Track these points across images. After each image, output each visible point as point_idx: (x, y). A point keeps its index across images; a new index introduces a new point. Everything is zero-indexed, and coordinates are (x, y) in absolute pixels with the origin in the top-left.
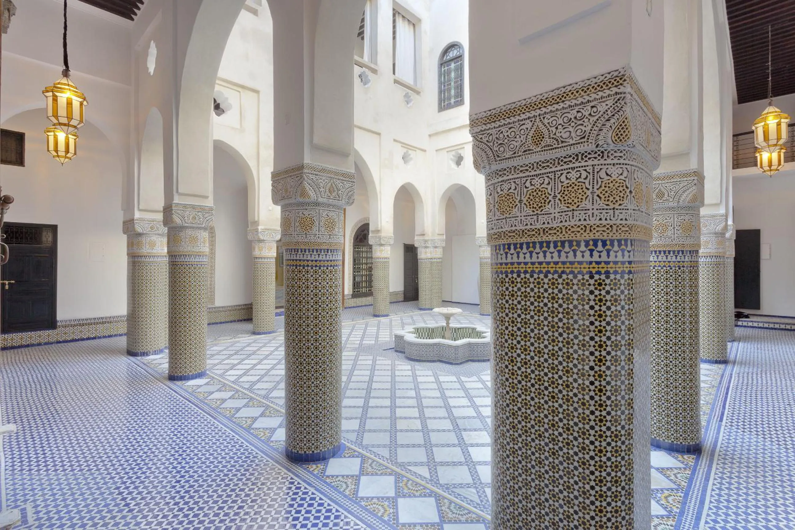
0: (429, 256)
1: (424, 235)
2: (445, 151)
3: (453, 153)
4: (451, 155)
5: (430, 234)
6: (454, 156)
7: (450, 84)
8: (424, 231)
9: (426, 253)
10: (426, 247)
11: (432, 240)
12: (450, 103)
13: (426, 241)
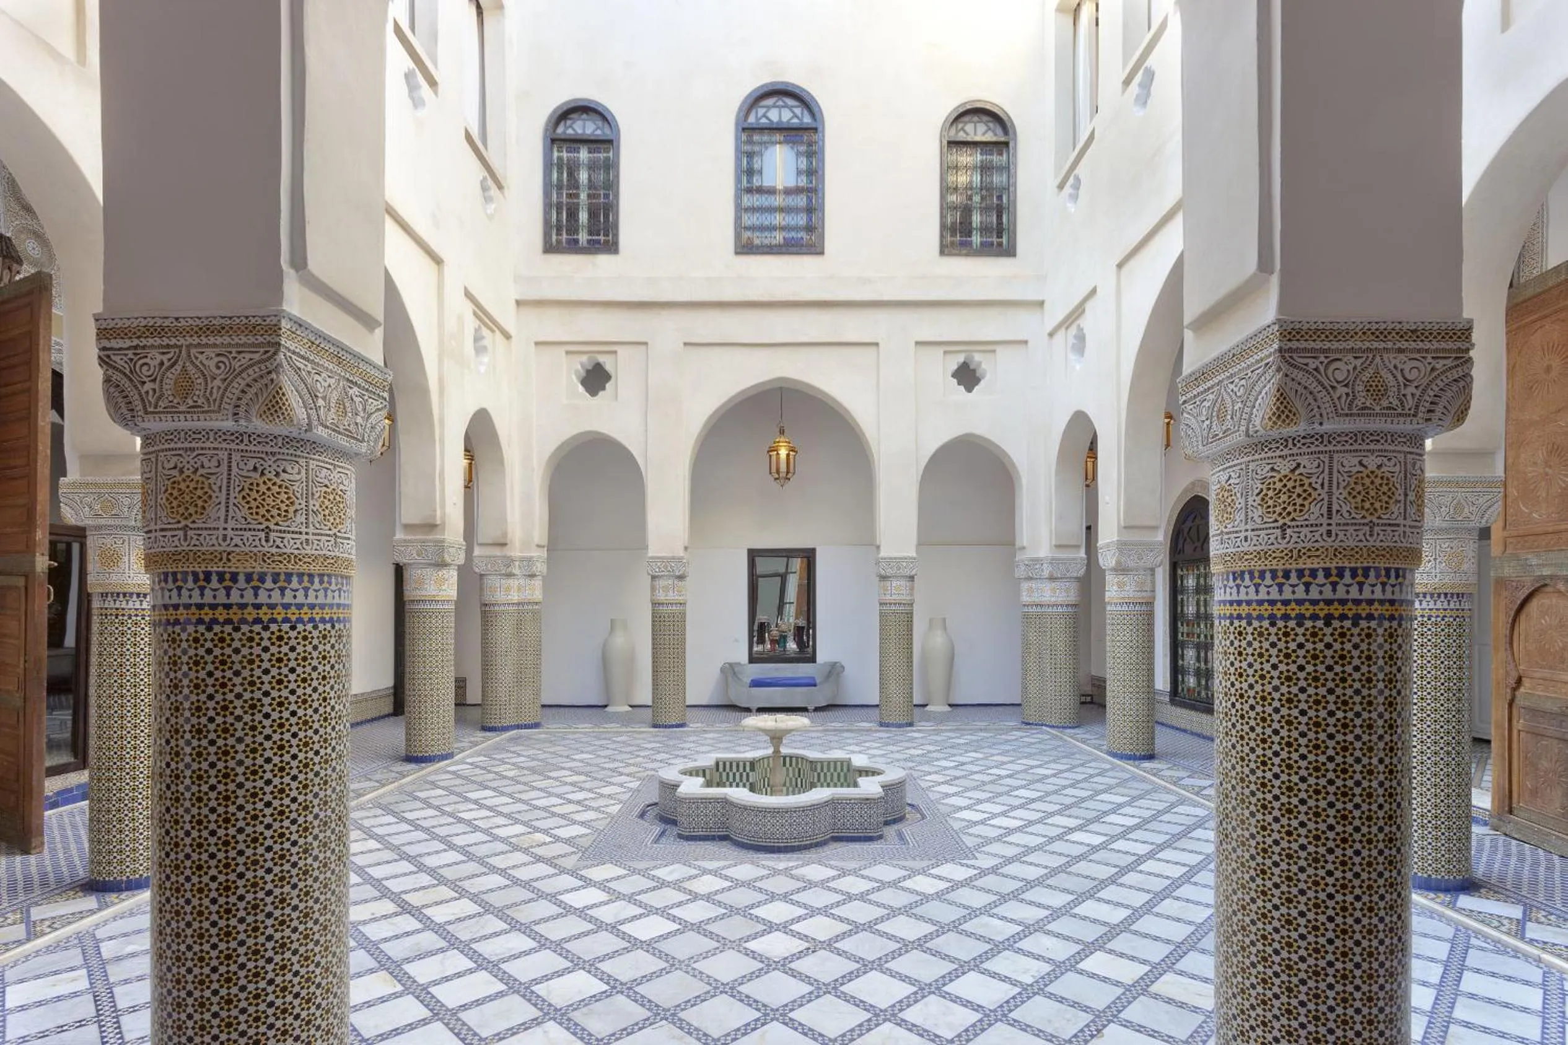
0: (515, 597)
1: (504, 545)
2: (562, 350)
3: (584, 358)
4: (578, 364)
5: (517, 544)
6: (582, 365)
7: (577, 196)
8: (505, 534)
9: (508, 589)
10: (510, 575)
11: (522, 559)
12: (576, 241)
13: (509, 561)
